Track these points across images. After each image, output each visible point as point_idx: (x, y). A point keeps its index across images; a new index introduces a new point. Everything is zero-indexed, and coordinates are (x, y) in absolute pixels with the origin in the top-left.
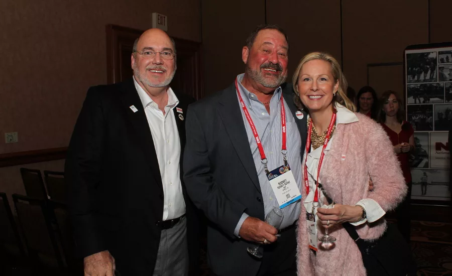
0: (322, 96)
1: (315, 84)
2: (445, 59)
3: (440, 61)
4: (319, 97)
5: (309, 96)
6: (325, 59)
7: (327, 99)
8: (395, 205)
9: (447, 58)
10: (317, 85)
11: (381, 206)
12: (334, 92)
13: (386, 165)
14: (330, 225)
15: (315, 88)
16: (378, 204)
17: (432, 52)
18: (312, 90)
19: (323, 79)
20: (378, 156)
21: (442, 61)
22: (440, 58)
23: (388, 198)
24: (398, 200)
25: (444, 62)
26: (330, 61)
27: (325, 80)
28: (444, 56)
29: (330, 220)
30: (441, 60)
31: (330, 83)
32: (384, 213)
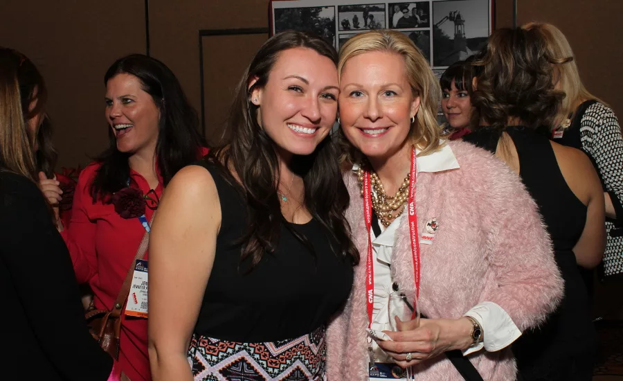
0: (387, 128)
1: (373, 103)
2: (351, 23)
3: (341, 26)
4: (382, 131)
5: (362, 129)
6: (393, 50)
7: (397, 133)
8: (542, 317)
9: (355, 20)
10: (378, 106)
11: (514, 319)
12: (412, 115)
13: (522, 244)
14: (413, 362)
15: (374, 114)
16: (508, 317)
17: (326, 7)
18: (369, 118)
19: (389, 93)
20: (506, 226)
21: (346, 25)
22: (341, 20)
23: (529, 303)
24: (547, 307)
25: (349, 29)
26: (403, 53)
27: (395, 94)
28: (349, 16)
29: (412, 352)
30: (343, 24)
31: (404, 100)
32: (518, 334)
